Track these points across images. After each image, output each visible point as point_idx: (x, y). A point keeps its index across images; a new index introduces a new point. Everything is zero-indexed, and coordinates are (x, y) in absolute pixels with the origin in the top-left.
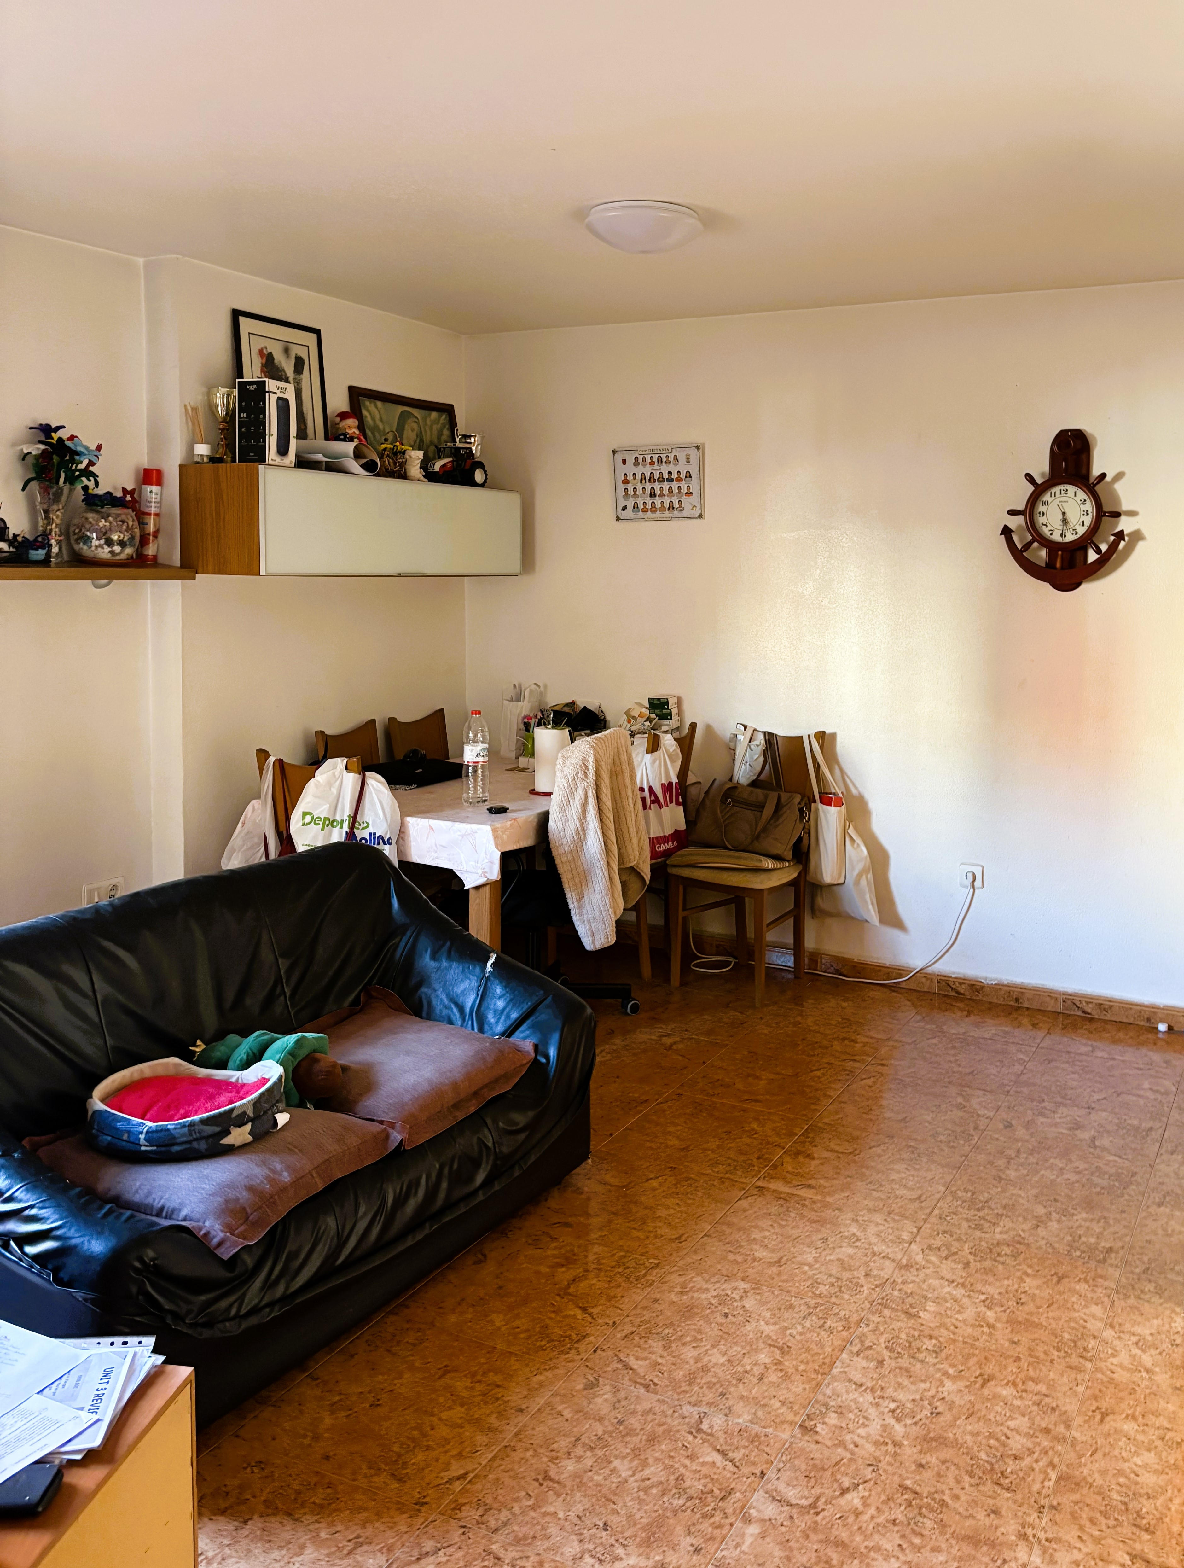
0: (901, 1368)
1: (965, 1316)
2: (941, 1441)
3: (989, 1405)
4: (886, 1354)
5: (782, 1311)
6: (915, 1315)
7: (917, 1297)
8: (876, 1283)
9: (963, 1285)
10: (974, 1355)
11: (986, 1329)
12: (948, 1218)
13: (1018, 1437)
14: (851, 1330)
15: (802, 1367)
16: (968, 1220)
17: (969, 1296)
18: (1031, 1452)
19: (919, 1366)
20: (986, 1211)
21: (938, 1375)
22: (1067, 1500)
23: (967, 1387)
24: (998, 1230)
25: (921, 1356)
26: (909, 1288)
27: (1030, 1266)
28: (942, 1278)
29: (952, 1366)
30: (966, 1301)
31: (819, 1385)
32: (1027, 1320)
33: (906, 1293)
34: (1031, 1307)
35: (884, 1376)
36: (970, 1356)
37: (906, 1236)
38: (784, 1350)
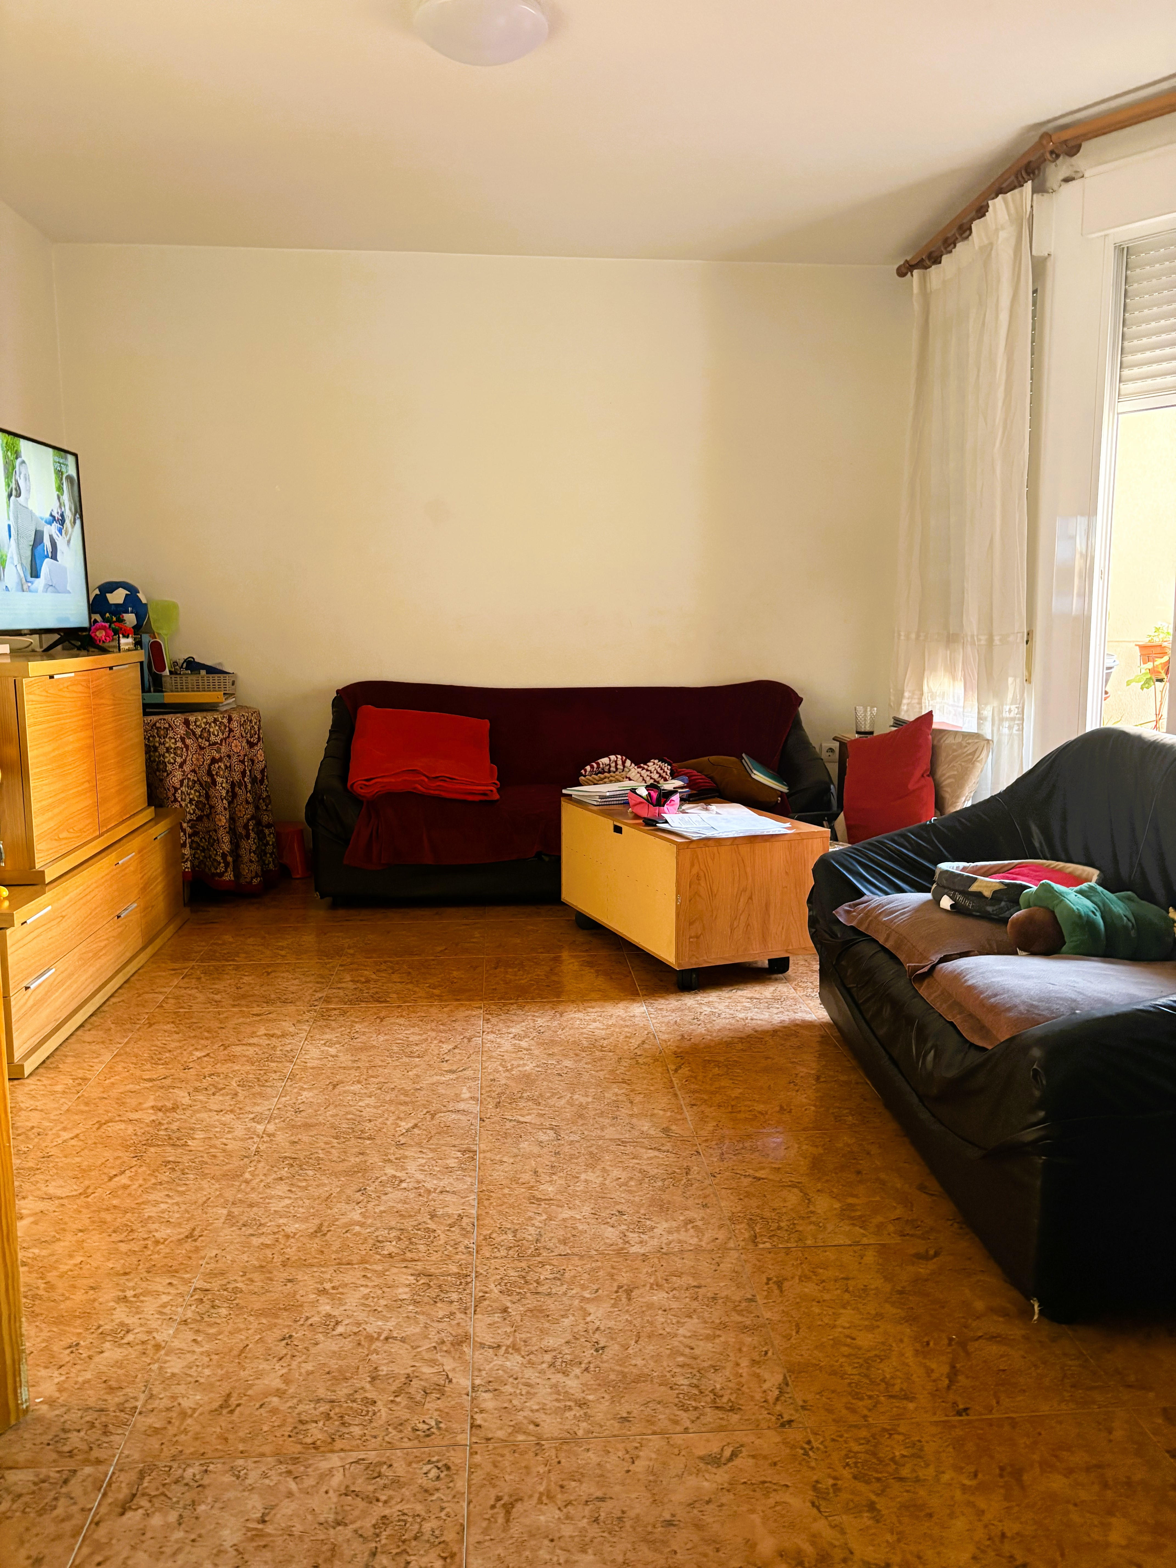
0: (410, 1216)
1: (358, 1295)
2: (350, 1173)
3: (312, 1210)
4: (432, 1225)
5: (569, 1235)
6: (419, 1275)
7: (426, 1299)
8: (486, 1303)
9: (371, 1339)
10: (336, 1252)
11: (328, 1286)
12: (434, 1473)
13: (280, 1193)
14: (482, 1237)
15: (506, 1191)
16: (397, 1483)
17: (359, 1324)
18: (267, 1186)
19: (393, 1224)
20: (368, 1523)
21: (370, 1221)
22: (236, 1163)
23: (337, 1220)
24: (337, 1479)
25: (394, 1234)
26: (441, 1310)
27: (274, 1411)
28: (403, 1340)
29: (358, 1234)
30: (361, 1316)
31: (481, 1182)
32: (276, 1316)
33: (442, 1300)
34: (271, 1337)
35: (423, 1205)
36: (341, 1250)
37: (487, 1400)
38: (534, 1200)
